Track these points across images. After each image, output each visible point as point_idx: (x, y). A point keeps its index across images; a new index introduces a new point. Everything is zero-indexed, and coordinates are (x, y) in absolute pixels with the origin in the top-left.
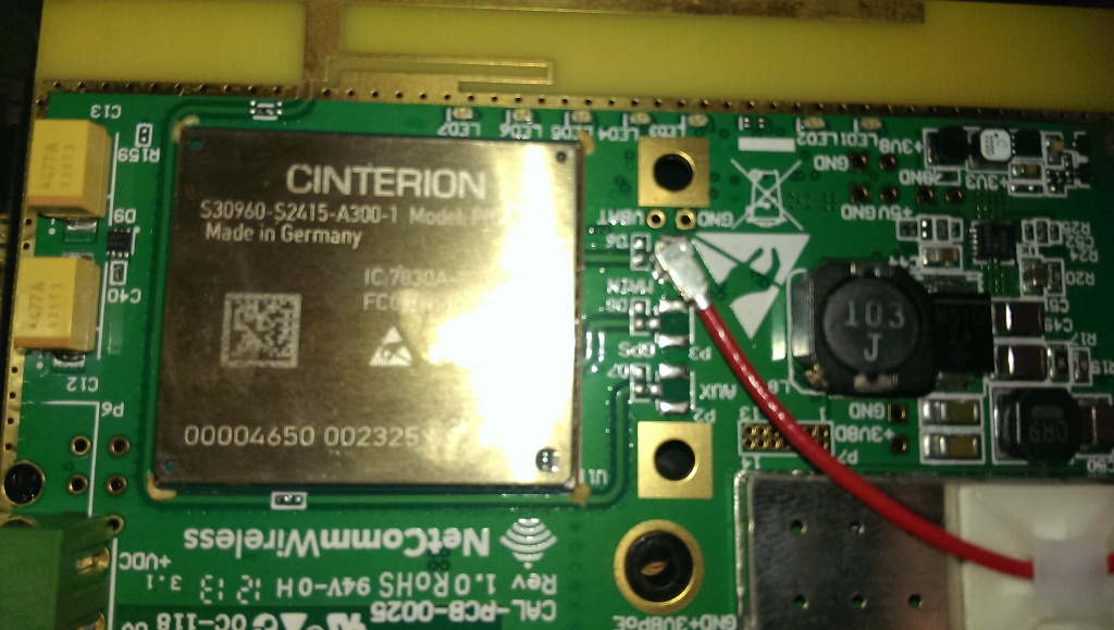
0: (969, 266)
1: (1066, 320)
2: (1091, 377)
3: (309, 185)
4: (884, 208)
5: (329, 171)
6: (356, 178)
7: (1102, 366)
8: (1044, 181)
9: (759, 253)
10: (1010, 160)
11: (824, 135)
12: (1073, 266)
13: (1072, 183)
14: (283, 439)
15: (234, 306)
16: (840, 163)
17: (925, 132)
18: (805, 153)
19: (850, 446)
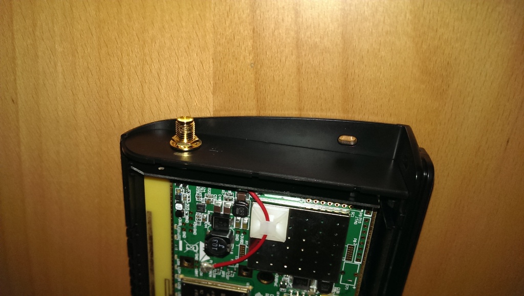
0: (207, 213)
4: (194, 227)
8: (187, 194)
11: (178, 235)
12: (207, 192)
16: (184, 233)
18: (182, 239)
19: (244, 242)
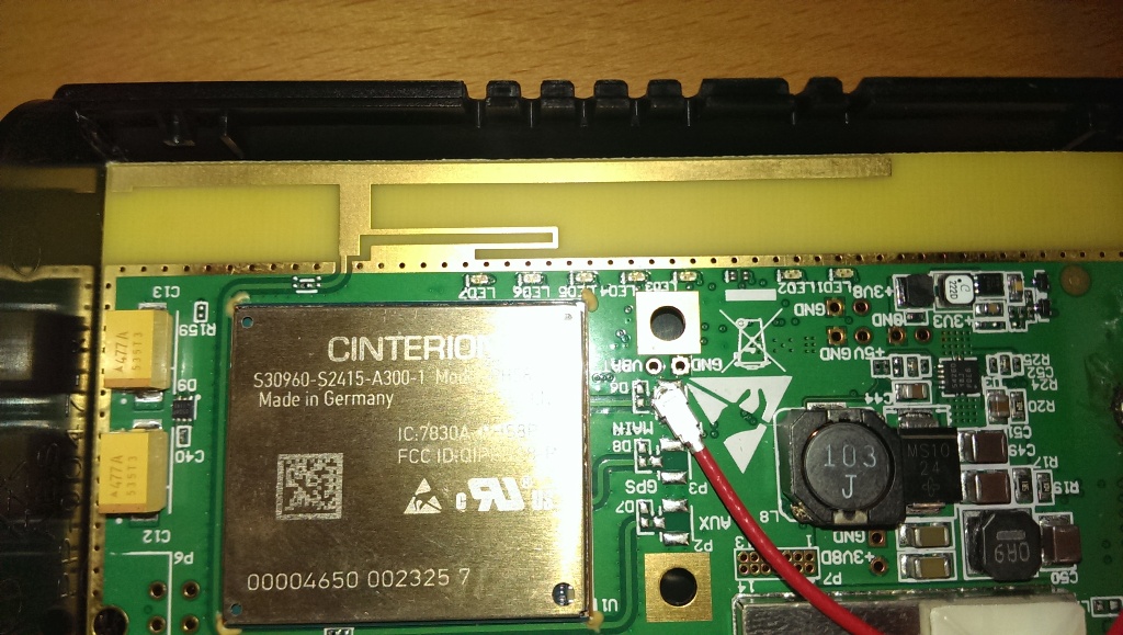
0: (938, 400)
1: (1029, 446)
2: (1053, 497)
3: (347, 355)
4: (859, 349)
5: (364, 341)
6: (387, 345)
7: (1063, 487)
8: (1006, 318)
9: (747, 394)
10: (974, 300)
11: (803, 284)
12: (1034, 395)
13: (1033, 319)
14: (332, 583)
15: (286, 466)
16: (818, 309)
17: (894, 277)
18: (786, 302)
19: (834, 569)
